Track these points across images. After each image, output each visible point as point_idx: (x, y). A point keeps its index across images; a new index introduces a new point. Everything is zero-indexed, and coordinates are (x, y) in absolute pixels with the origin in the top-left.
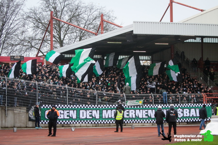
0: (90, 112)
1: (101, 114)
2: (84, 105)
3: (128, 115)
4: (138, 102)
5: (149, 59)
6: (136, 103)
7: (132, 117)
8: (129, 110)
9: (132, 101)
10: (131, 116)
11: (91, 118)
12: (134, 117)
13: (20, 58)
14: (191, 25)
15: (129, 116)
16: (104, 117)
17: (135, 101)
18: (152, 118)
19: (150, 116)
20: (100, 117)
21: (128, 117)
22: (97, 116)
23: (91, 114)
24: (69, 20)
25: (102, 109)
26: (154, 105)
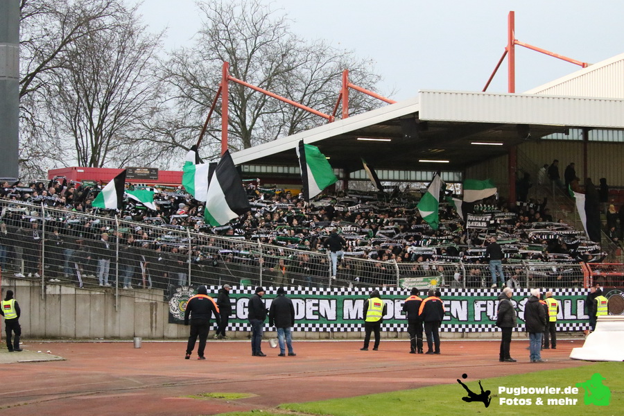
0: (314, 305)
1: (339, 308)
2: (300, 288)
4: (429, 281)
5: (457, 179)
6: (422, 284)
9: (414, 279)
11: (317, 317)
13: (148, 172)
14: (556, 100)
16: (346, 317)
17: (421, 279)
18: (460, 319)
19: (455, 316)
20: (336, 317)
22: (332, 315)
23: (316, 308)
24: (265, 81)
25: (343, 296)
26: (466, 290)
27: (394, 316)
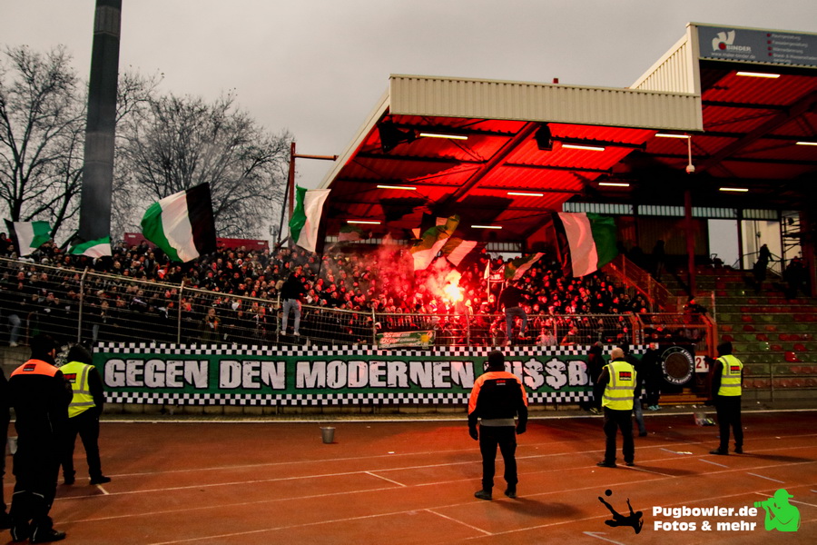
0: (254, 369)
1: (291, 374)
2: (235, 346)
3: (384, 378)
4: (418, 337)
6: (409, 340)
7: (395, 386)
8: (386, 361)
9: (398, 334)
10: (392, 381)
11: (257, 385)
12: (403, 383)
15: (386, 381)
16: (300, 384)
17: (408, 333)
18: (464, 387)
19: (458, 383)
20: (286, 384)
21: (383, 384)
22: (279, 383)
23: (257, 373)
25: (295, 357)
26: (471, 349)
27: (368, 384)
